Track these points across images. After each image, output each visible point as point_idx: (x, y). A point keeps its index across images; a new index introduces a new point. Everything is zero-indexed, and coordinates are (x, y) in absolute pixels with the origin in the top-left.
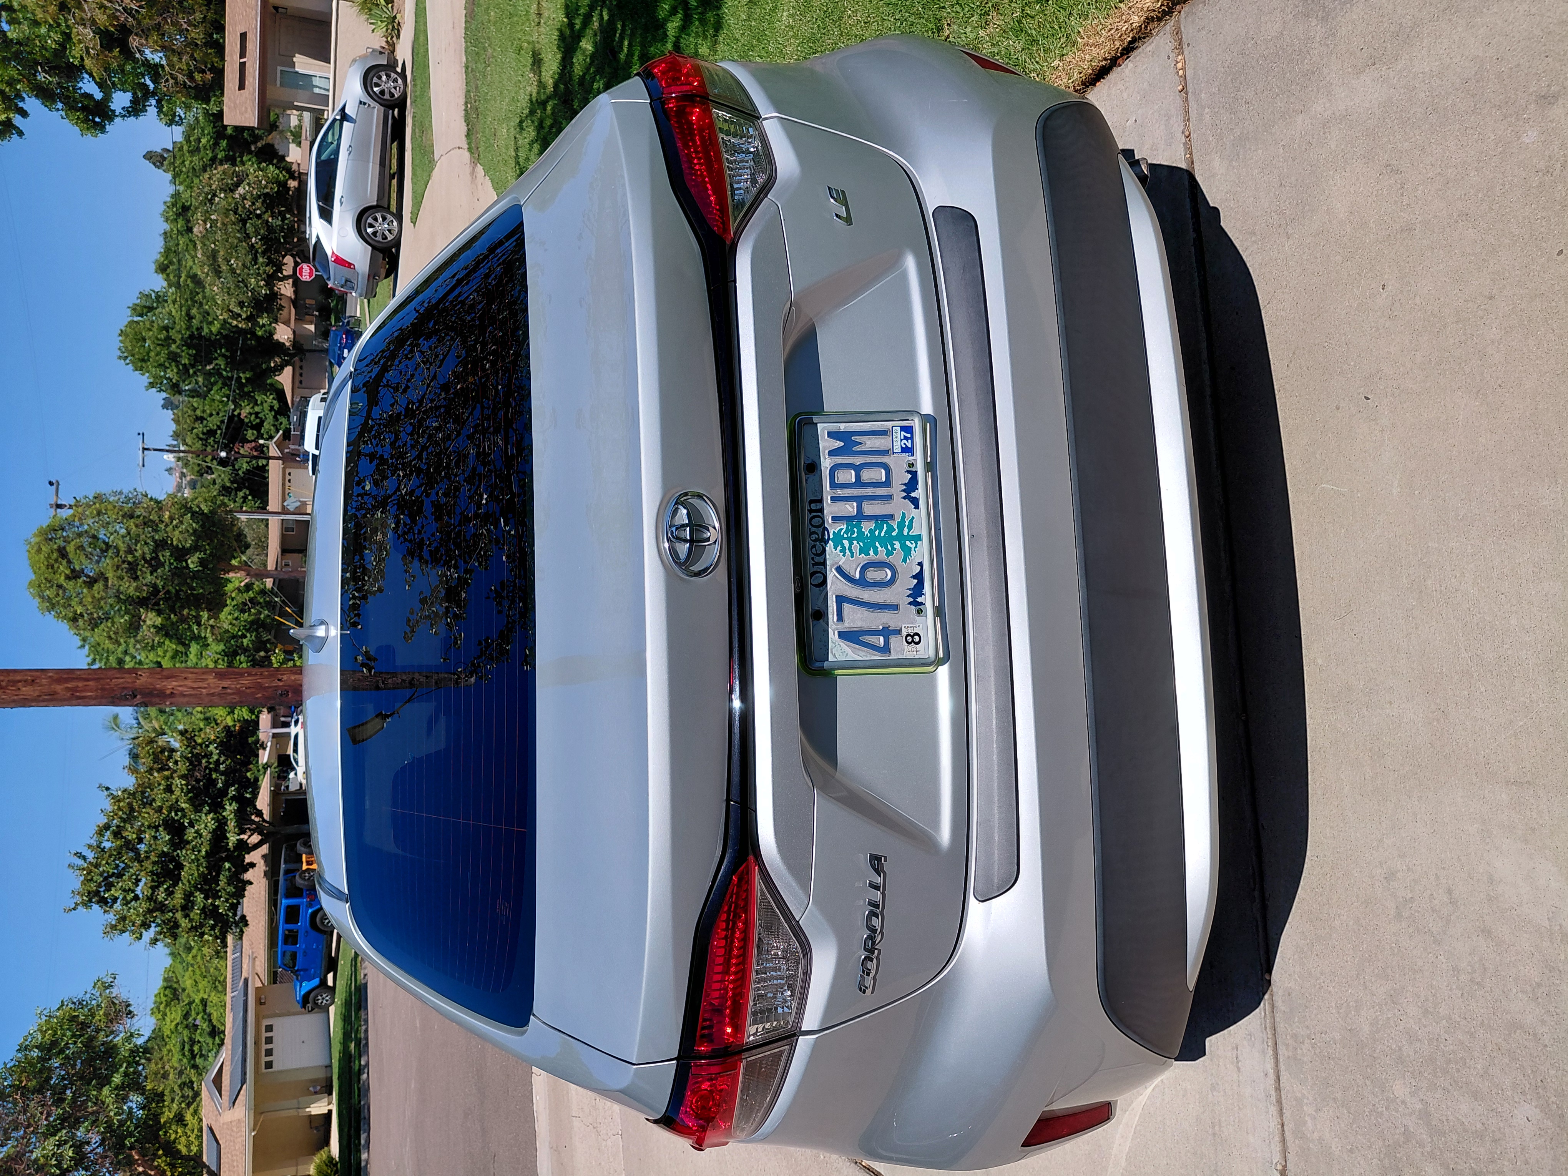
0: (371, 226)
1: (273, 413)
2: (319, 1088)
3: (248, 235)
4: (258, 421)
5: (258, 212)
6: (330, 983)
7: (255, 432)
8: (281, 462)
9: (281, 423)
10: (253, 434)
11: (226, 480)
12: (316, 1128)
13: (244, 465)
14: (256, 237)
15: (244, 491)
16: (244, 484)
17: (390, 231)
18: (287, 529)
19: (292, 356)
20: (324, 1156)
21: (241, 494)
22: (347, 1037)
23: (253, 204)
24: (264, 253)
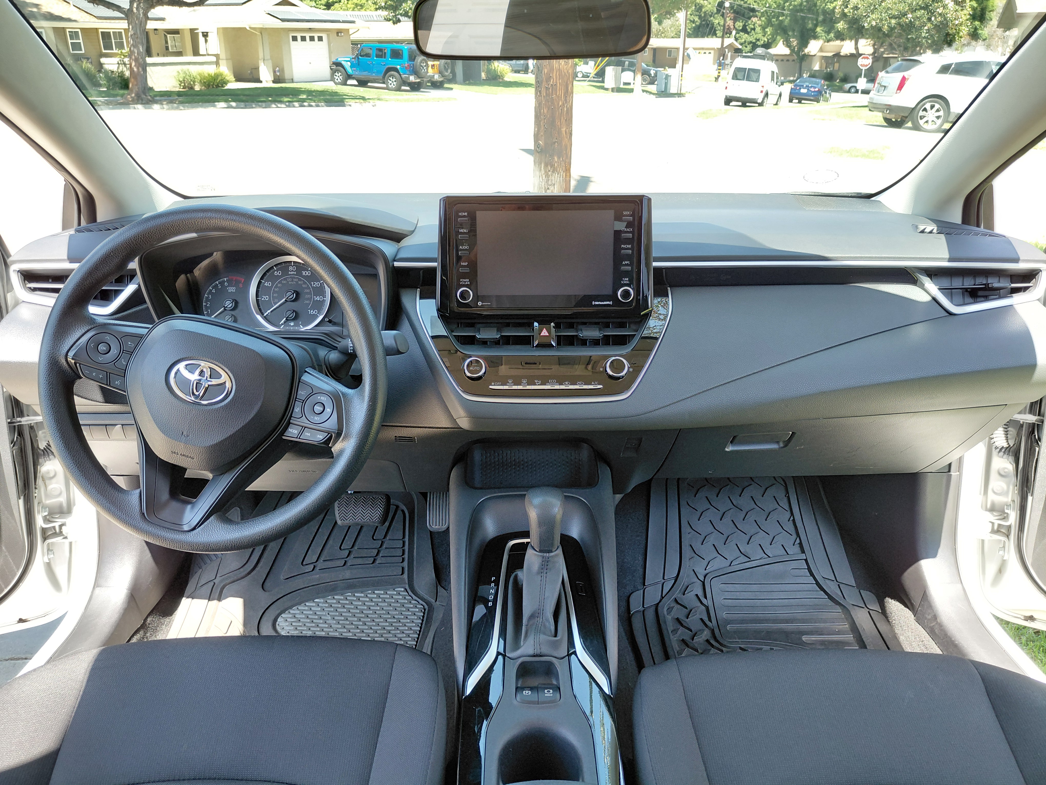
0: (932, 107)
1: (754, 41)
2: (278, 74)
3: (915, 11)
4: (749, 30)
5: (933, 19)
6: (349, 82)
7: (741, 28)
8: (720, 47)
9: (746, 47)
10: (739, 26)
11: (707, 8)
12: (251, 73)
13: (717, 20)
14: (912, 18)
15: (699, 21)
16: (704, 21)
17: (927, 122)
18: (670, 52)
19: (798, 53)
20: (227, 78)
21: (696, 19)
22: (310, 93)
23: (940, 14)
24: (899, 24)
